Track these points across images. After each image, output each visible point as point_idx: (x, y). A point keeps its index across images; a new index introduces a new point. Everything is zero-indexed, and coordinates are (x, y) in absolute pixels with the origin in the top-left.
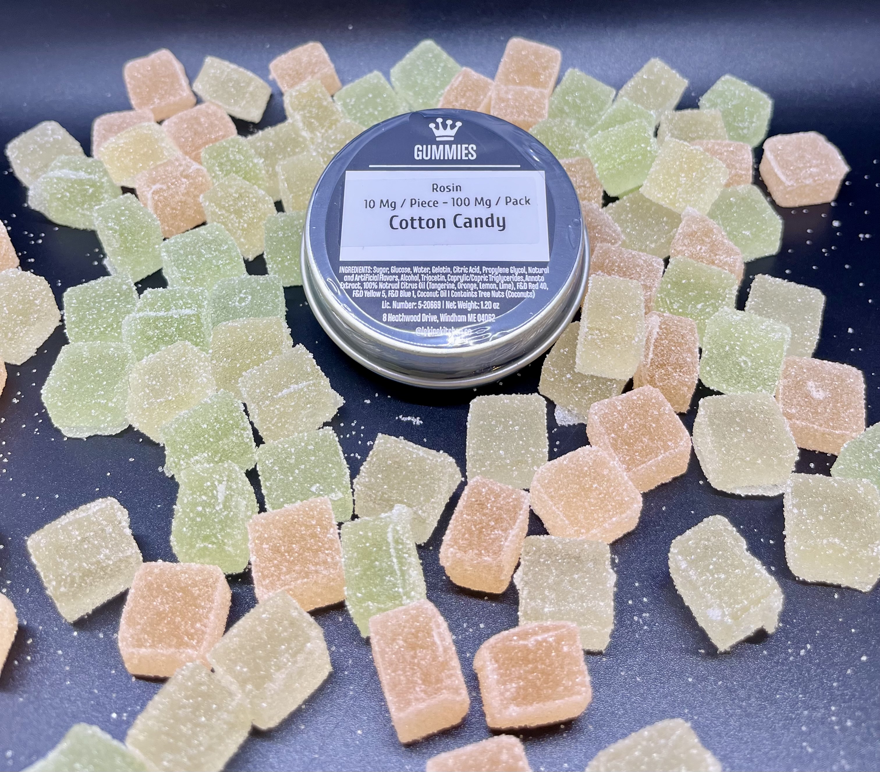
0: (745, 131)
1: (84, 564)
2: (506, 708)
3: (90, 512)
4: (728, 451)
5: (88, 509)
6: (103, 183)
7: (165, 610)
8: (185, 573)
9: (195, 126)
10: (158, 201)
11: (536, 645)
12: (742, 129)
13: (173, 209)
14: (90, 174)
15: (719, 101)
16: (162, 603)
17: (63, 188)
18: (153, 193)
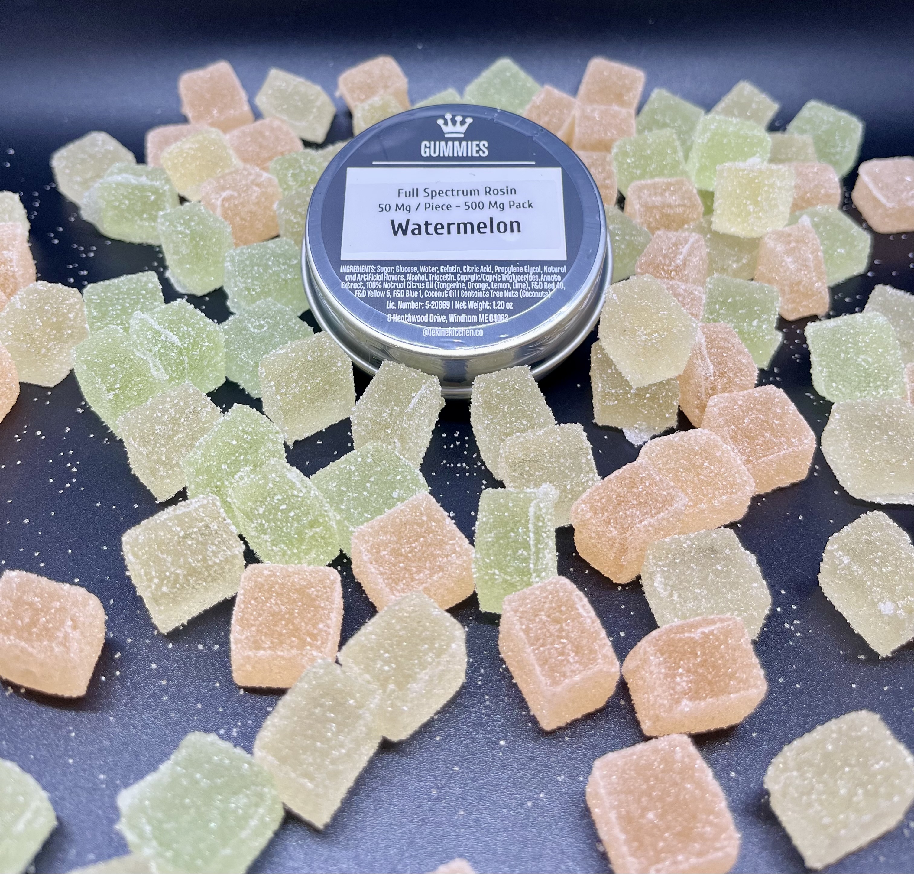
0: (838, 157)
1: (190, 560)
2: (678, 702)
3: (192, 508)
4: (872, 452)
5: (189, 505)
6: (165, 191)
7: (280, 611)
8: (299, 574)
9: (260, 140)
10: (229, 208)
11: (702, 638)
12: (834, 155)
13: (242, 219)
14: (152, 180)
15: (808, 127)
16: (277, 604)
17: (122, 194)
18: (223, 200)
